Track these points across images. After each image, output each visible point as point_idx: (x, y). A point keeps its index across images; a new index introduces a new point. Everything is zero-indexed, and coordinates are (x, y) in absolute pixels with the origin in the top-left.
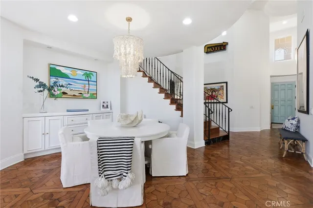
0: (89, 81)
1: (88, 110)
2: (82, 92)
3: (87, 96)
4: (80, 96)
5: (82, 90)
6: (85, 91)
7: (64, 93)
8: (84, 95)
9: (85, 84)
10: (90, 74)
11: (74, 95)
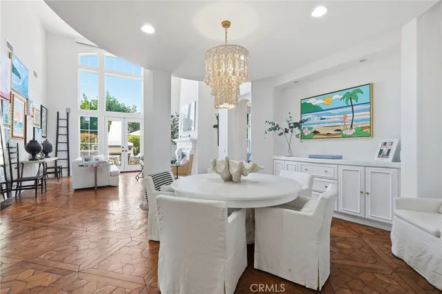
0: (352, 106)
1: (340, 158)
2: (341, 128)
3: (349, 133)
4: (338, 134)
5: (341, 124)
6: (345, 125)
7: (316, 132)
8: (344, 133)
9: (345, 114)
10: (353, 93)
11: (328, 134)
